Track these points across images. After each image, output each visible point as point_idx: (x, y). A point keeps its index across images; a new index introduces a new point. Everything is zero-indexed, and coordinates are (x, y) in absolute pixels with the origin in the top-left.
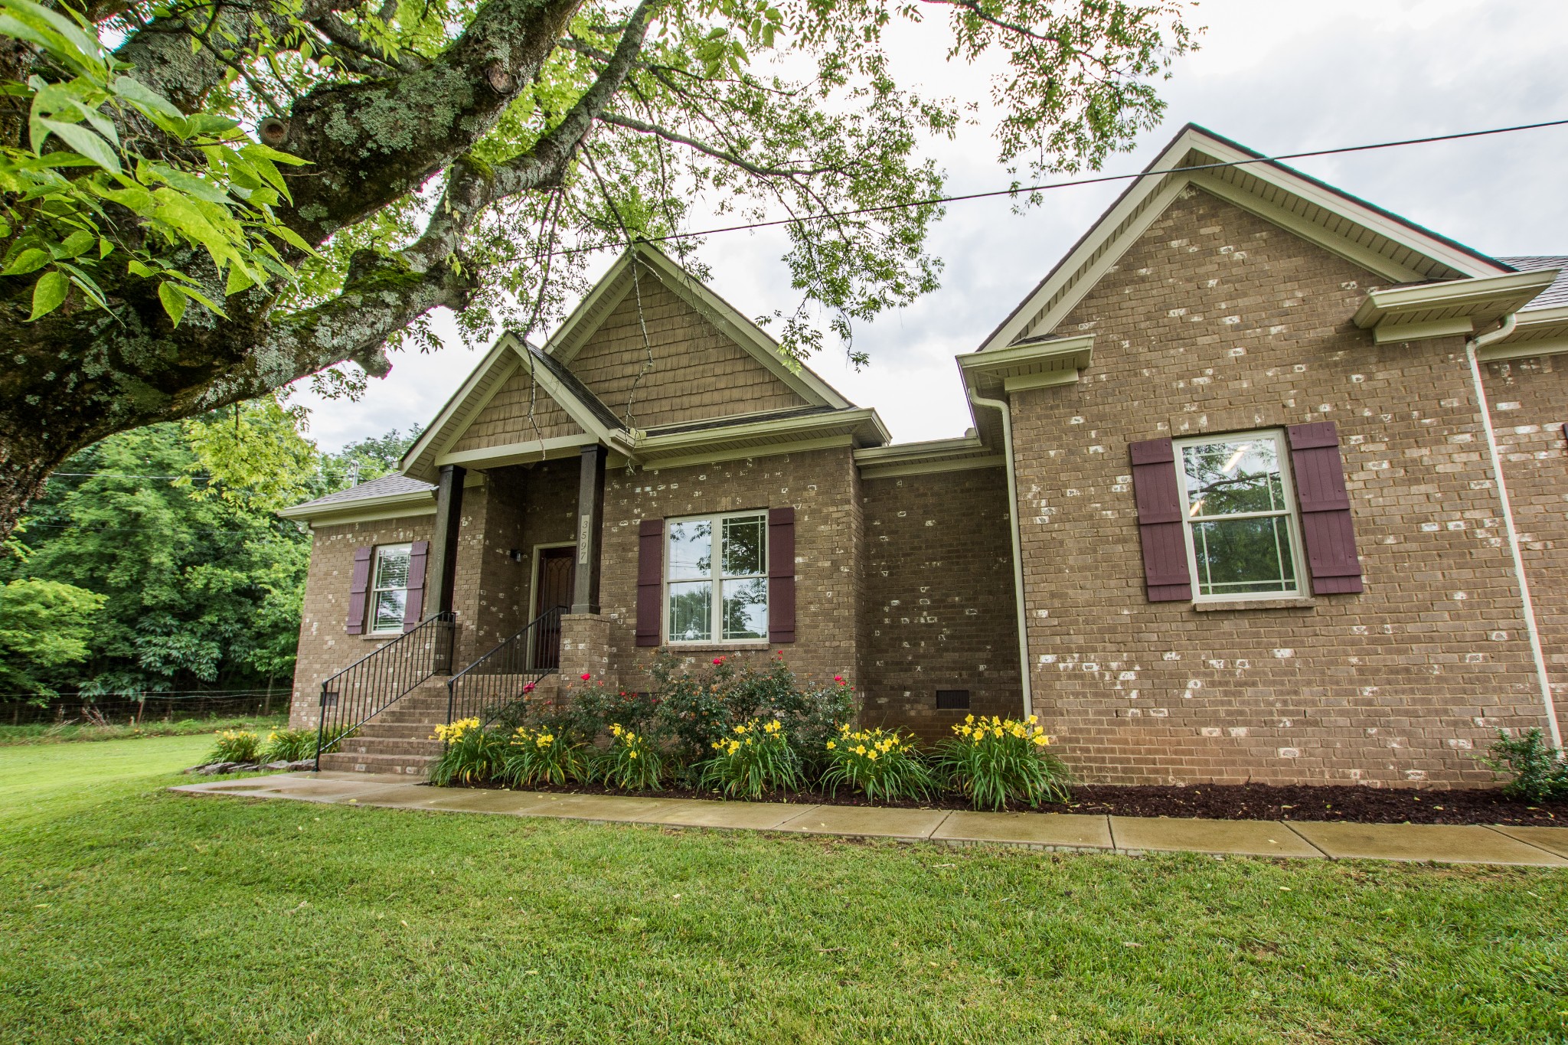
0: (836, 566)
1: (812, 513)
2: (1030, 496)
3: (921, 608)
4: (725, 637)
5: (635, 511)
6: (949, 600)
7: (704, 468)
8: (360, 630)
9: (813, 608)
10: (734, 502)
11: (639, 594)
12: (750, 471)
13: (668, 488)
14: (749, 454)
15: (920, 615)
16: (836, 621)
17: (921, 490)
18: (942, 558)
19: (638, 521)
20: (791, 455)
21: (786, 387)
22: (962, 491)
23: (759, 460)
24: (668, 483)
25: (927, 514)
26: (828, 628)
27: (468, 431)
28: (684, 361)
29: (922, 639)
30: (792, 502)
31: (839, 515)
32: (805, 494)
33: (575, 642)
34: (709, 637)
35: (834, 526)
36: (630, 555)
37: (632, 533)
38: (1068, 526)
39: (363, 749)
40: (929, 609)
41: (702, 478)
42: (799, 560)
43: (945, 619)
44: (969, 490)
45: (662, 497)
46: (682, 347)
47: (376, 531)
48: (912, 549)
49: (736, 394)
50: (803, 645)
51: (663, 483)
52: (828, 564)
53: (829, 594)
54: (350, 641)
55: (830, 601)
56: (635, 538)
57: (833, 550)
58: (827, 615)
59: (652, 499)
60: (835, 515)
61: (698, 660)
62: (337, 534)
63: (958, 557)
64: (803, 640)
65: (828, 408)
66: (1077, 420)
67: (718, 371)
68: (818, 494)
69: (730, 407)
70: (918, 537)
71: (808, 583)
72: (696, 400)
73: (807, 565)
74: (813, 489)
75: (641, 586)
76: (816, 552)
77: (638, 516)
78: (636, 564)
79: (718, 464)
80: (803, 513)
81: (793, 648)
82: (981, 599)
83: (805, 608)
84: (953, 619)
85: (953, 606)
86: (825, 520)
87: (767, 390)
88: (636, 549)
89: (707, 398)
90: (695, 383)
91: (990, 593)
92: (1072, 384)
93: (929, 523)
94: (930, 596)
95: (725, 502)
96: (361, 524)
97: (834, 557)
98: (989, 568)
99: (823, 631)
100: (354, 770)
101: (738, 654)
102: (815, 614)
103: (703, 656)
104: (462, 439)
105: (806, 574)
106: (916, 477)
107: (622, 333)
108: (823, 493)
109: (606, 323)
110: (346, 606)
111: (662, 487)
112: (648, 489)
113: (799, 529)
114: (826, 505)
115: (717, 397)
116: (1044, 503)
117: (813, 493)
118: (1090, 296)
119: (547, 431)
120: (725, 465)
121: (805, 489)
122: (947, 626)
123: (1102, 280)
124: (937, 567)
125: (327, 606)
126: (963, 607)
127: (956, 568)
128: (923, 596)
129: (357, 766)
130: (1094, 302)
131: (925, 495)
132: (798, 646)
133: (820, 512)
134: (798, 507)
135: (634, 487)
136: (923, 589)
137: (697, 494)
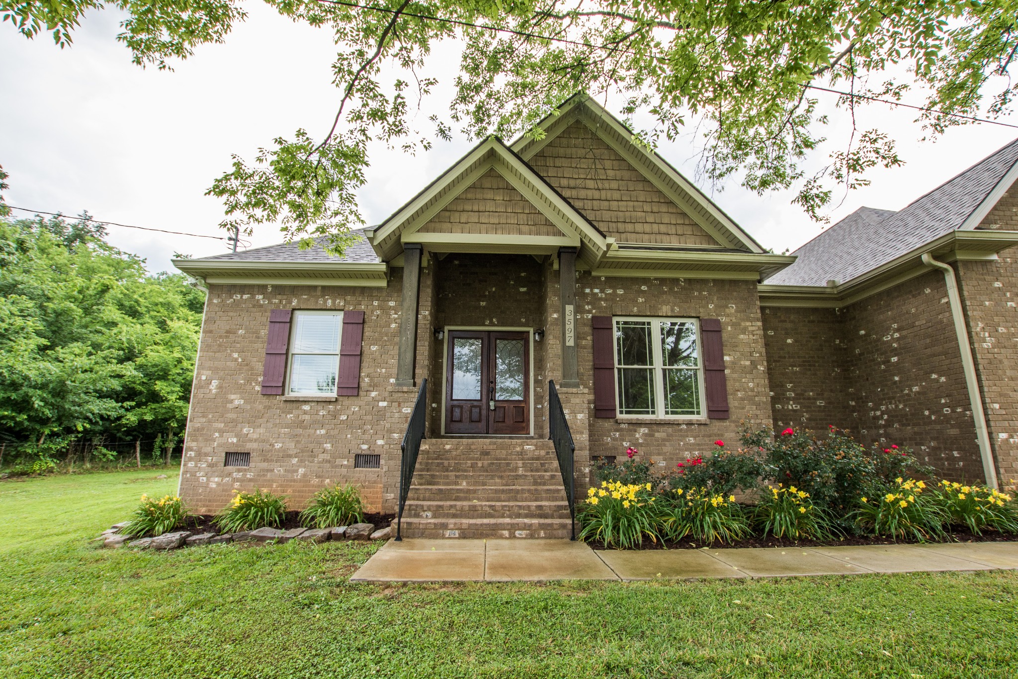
0: (754, 364)
1: (733, 325)
2: (978, 329)
3: (789, 399)
4: (667, 413)
5: (586, 307)
6: (806, 394)
7: (645, 281)
8: (280, 391)
9: (739, 394)
10: (672, 310)
11: (594, 375)
12: (683, 288)
13: (614, 292)
14: (682, 275)
15: (788, 403)
16: (758, 405)
17: (783, 318)
18: (799, 366)
19: (590, 316)
20: (714, 281)
21: (702, 230)
22: (809, 322)
23: (689, 281)
24: (614, 288)
25: (788, 335)
26: (751, 410)
27: (438, 215)
28: (616, 195)
29: (791, 420)
30: (718, 315)
31: (754, 328)
32: (727, 311)
33: (573, 412)
34: (653, 413)
35: (751, 336)
36: (584, 342)
37: (585, 325)
38: (1003, 350)
39: (429, 514)
40: (794, 399)
41: (644, 288)
42: (726, 358)
43: (805, 407)
44: (813, 322)
45: (611, 298)
46: (614, 185)
47: (295, 296)
48: (780, 357)
49: (663, 228)
50: (734, 422)
51: (610, 288)
52: (748, 363)
53: (751, 385)
54: (266, 401)
55: (752, 390)
56: (588, 329)
57: (751, 354)
58: (751, 400)
59: (601, 299)
60: (750, 329)
61: (650, 430)
62: (243, 293)
63: (810, 365)
64: (734, 417)
65: (748, 251)
66: (998, 284)
67: (647, 208)
68: (736, 311)
69: (659, 237)
70: (783, 349)
71: (735, 376)
72: (629, 227)
73: (733, 363)
74: (732, 308)
75: (596, 368)
76: (738, 354)
77: (589, 312)
78: (591, 350)
79: (656, 279)
80: (728, 324)
81: (727, 423)
82: (826, 394)
83: (734, 394)
84: (810, 407)
85: (809, 399)
86: (744, 331)
87: (688, 230)
88: (589, 338)
89: (639, 227)
90: (628, 214)
91: (831, 391)
92: (991, 261)
93: (789, 341)
94: (794, 391)
95: (665, 309)
96: (275, 287)
97: (752, 358)
98: (830, 375)
99: (748, 411)
100: (443, 537)
101: (684, 427)
102: (742, 399)
103: (655, 427)
104: (431, 221)
105: (733, 369)
106: (779, 308)
107: (558, 162)
108: (740, 312)
109: (542, 151)
110: (260, 367)
111: (610, 291)
112: (596, 291)
113: (725, 336)
114: (744, 320)
115: (647, 227)
116: (987, 334)
117: (733, 311)
118: (995, 208)
119: (525, 228)
120: (663, 281)
121: (727, 307)
122: (806, 412)
123: (1000, 201)
124: (796, 371)
125: (232, 364)
126: (816, 399)
127: (809, 373)
128: (789, 390)
129: (447, 533)
130: (997, 213)
131: (785, 321)
132: (731, 422)
133: (740, 325)
134: (723, 319)
135: (584, 287)
136: (789, 386)
137: (640, 300)
